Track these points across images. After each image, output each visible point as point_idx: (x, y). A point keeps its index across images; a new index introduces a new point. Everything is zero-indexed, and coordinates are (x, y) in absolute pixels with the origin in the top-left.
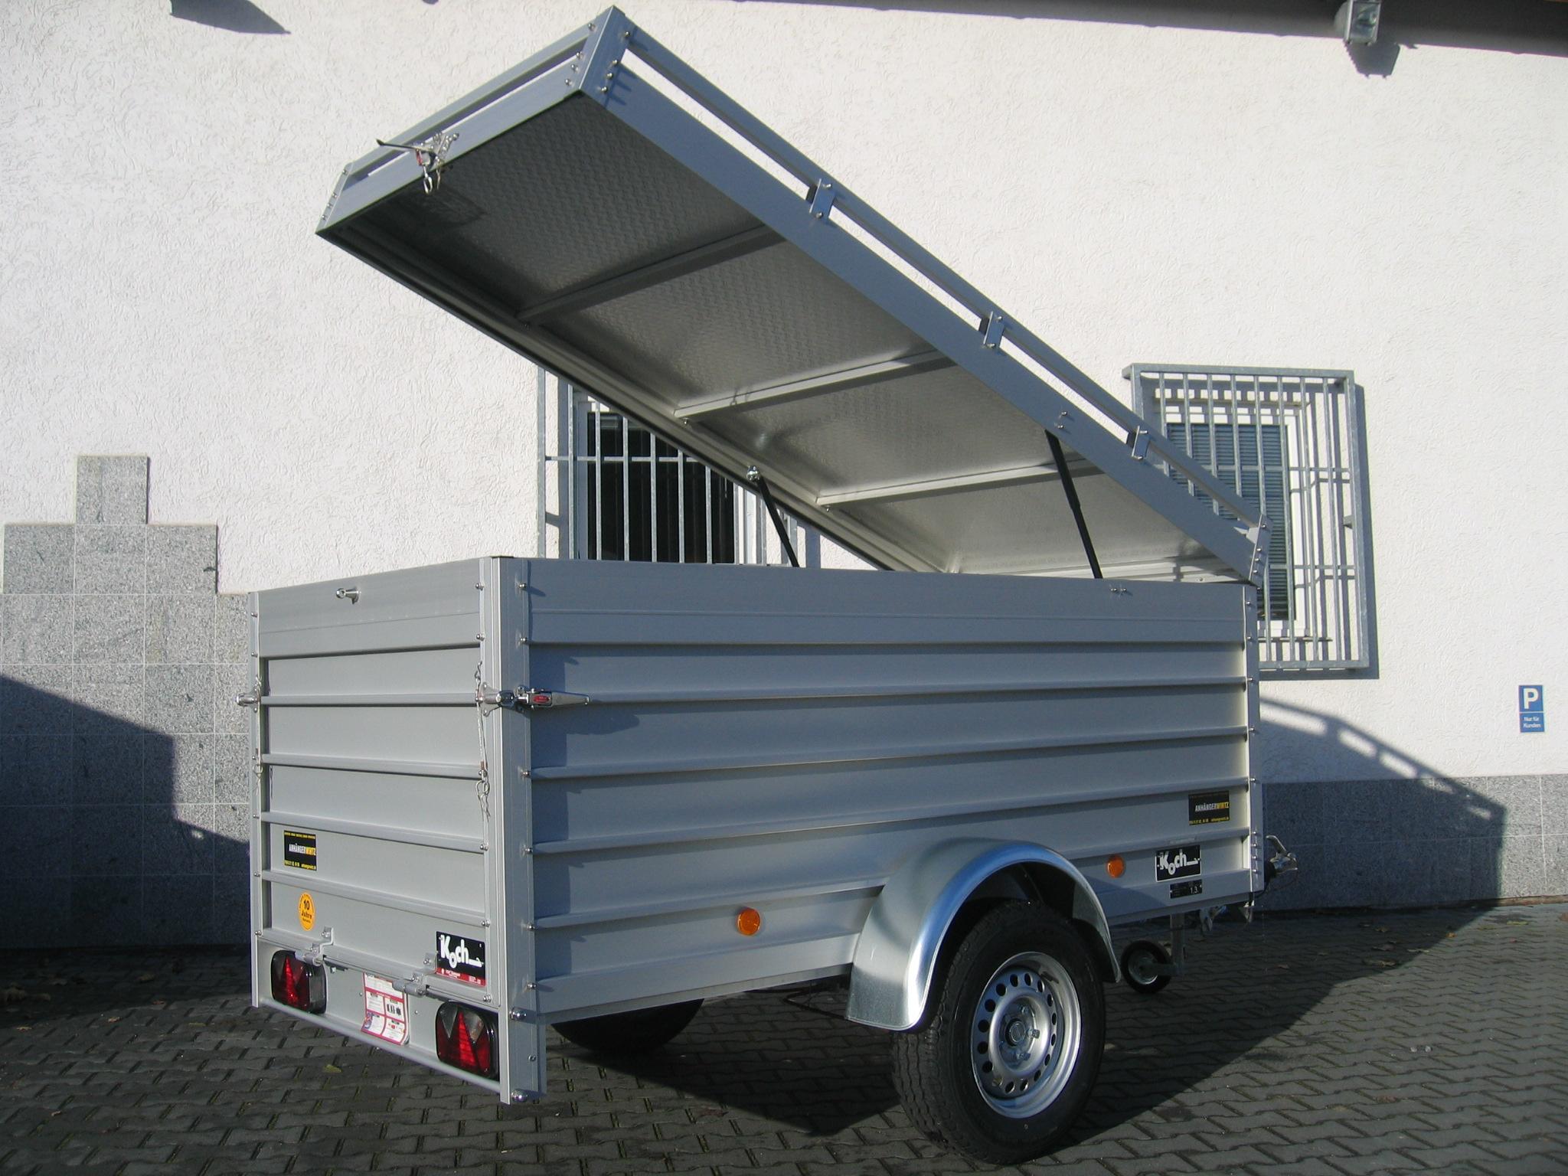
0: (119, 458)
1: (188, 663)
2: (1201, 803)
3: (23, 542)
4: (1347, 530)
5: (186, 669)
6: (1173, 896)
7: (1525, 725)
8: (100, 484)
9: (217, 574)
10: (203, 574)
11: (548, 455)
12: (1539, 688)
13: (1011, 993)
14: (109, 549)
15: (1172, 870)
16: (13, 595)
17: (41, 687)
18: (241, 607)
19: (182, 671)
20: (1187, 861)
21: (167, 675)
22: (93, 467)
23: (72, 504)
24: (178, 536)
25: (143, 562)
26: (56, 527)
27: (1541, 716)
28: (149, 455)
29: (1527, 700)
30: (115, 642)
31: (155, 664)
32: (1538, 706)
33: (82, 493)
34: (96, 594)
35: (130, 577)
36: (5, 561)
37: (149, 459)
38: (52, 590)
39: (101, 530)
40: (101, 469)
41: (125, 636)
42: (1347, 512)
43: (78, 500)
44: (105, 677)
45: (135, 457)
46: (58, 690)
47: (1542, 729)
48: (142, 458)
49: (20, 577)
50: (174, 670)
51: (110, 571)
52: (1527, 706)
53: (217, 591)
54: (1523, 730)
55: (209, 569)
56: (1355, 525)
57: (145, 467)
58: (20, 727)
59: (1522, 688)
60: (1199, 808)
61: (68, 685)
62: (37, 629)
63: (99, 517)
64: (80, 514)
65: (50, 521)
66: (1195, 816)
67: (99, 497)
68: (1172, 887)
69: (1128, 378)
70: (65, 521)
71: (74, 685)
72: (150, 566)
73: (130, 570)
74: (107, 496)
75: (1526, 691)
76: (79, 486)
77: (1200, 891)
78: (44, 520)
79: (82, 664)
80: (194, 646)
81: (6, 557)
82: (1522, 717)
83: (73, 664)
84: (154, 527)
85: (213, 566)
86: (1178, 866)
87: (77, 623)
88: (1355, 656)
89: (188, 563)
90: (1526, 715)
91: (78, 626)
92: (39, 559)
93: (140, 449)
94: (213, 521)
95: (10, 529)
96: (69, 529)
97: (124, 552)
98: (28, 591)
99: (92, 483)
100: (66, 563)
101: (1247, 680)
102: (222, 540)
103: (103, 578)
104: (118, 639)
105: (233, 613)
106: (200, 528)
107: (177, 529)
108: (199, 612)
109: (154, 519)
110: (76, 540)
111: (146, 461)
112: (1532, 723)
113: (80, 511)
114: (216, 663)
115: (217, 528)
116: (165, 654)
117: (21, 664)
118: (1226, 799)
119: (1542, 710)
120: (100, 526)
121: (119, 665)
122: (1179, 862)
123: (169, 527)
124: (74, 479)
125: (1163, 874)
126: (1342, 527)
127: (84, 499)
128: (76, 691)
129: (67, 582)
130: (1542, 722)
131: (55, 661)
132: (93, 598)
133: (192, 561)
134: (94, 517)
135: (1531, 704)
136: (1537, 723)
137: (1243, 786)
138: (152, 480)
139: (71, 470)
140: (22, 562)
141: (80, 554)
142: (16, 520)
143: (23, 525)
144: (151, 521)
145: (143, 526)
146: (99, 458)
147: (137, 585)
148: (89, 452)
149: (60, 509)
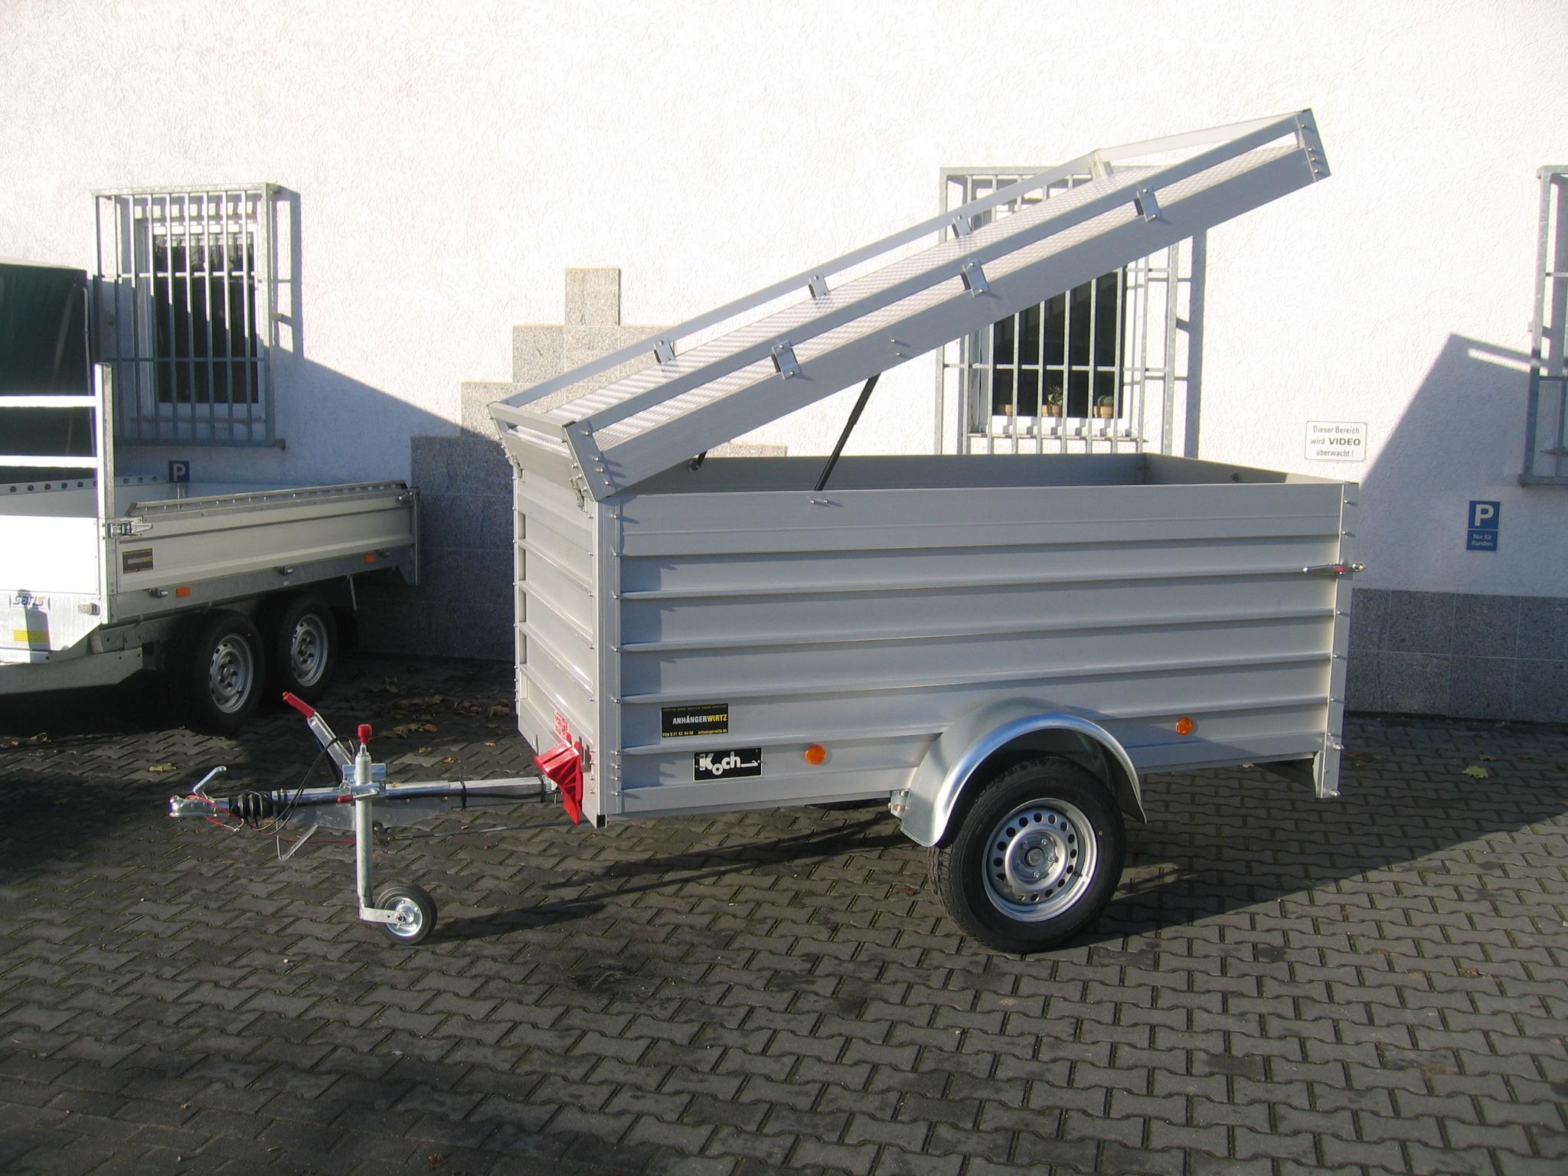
0: (596, 270)
3: (526, 341)
8: (583, 292)
14: (590, 347)
16: (519, 384)
22: (577, 277)
23: (562, 310)
24: (644, 336)
26: (550, 328)
28: (620, 267)
33: (569, 300)
36: (514, 357)
37: (620, 271)
39: (585, 331)
40: (583, 280)
43: (567, 306)
45: (609, 270)
48: (614, 270)
49: (525, 370)
57: (617, 278)
63: (582, 320)
64: (568, 319)
65: (546, 323)
67: (582, 303)
70: (557, 323)
74: (588, 302)
76: (566, 295)
78: (541, 322)
81: (514, 353)
84: (624, 328)
92: (538, 355)
93: (613, 263)
94: (671, 323)
95: (517, 330)
96: (560, 329)
97: (602, 349)
99: (576, 291)
100: (559, 358)
107: (642, 330)
109: (625, 321)
110: (566, 339)
111: (617, 272)
113: (568, 315)
120: (583, 328)
123: (636, 328)
124: (563, 288)
127: (571, 305)
134: (579, 320)
138: (622, 289)
139: (561, 280)
140: (526, 357)
141: (569, 350)
142: (521, 322)
143: (526, 327)
144: (622, 324)
145: (617, 327)
146: (581, 270)
147: (613, 376)
148: (573, 265)
149: (554, 314)
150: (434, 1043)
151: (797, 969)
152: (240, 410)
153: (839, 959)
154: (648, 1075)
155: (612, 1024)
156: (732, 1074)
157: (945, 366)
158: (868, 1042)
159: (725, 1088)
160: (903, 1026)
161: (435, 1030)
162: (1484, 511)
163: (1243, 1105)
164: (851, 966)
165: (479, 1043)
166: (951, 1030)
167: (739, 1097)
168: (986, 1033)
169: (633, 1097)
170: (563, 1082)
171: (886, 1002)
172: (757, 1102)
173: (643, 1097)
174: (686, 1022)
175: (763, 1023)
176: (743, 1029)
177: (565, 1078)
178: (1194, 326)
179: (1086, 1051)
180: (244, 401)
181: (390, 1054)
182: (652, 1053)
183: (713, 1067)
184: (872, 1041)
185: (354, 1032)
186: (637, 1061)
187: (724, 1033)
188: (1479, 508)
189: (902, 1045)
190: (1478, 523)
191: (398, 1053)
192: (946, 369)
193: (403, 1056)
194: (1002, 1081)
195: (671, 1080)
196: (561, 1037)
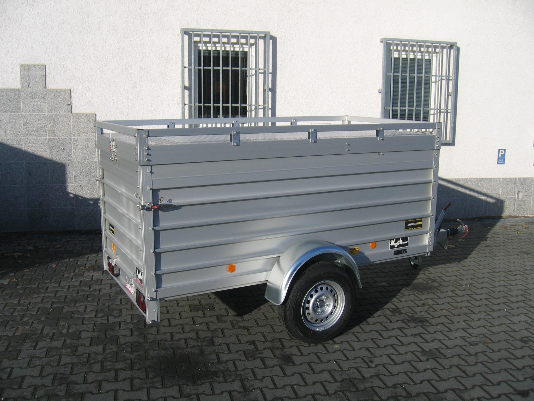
0: (35, 65)
1: (63, 137)
2: (410, 223)
3: (3, 95)
4: (449, 96)
5: (62, 139)
7: (499, 162)
8: (28, 74)
9: (71, 106)
10: (67, 107)
11: (185, 66)
12: (505, 150)
14: (33, 98)
16: (1, 114)
17: (13, 145)
18: (80, 118)
19: (61, 140)
20: (403, 242)
21: (56, 141)
22: (26, 68)
23: (19, 82)
24: (57, 93)
25: (45, 102)
26: (14, 90)
27: (504, 159)
28: (45, 64)
29: (500, 154)
30: (37, 130)
31: (51, 138)
32: (503, 156)
33: (22, 78)
34: (29, 113)
35: (41, 107)
37: (45, 66)
38: (14, 112)
39: (30, 91)
40: (29, 69)
41: (40, 128)
42: (450, 90)
43: (21, 80)
44: (34, 142)
45: (41, 65)
46: (19, 146)
47: (504, 163)
48: (43, 65)
49: (3, 108)
50: (58, 140)
51: (34, 105)
52: (500, 156)
53: (71, 112)
54: (498, 163)
55: (68, 105)
56: (452, 95)
57: (44, 68)
58: (6, 159)
59: (499, 150)
61: (22, 145)
62: (9, 126)
63: (29, 86)
64: (22, 86)
65: (12, 87)
66: (407, 227)
67: (28, 79)
69: (382, 42)
70: (17, 88)
71: (24, 145)
72: (48, 103)
73: (41, 105)
74: (31, 79)
75: (501, 151)
76: (21, 75)
78: (9, 87)
79: (26, 138)
80: (64, 131)
82: (498, 159)
83: (23, 138)
84: (48, 90)
85: (70, 103)
87: (24, 123)
88: (448, 139)
89: (61, 102)
90: (500, 159)
91: (24, 125)
92: (9, 101)
93: (42, 62)
94: (69, 88)
96: (18, 90)
97: (38, 99)
98: (5, 112)
99: (25, 74)
100: (19, 102)
102: (73, 95)
103: (32, 108)
104: (38, 129)
105: (77, 120)
106: (65, 90)
107: (57, 90)
108: (66, 120)
109: (48, 87)
110: (21, 95)
111: (44, 66)
112: (501, 161)
113: (22, 84)
114: (72, 137)
115: (71, 90)
116: (55, 134)
117: (5, 138)
119: (505, 157)
120: (29, 89)
121: (39, 138)
123: (53, 90)
124: (19, 73)
126: (448, 95)
127: (23, 80)
128: (25, 147)
129: (19, 109)
130: (504, 161)
131: (17, 137)
132: (29, 115)
133: (62, 102)
134: (27, 86)
135: (501, 155)
136: (502, 161)
138: (47, 73)
139: (18, 69)
140: (3, 102)
141: (23, 99)
143: (2, 89)
144: (47, 88)
145: (45, 89)
146: (28, 65)
147: (44, 110)
148: (23, 63)
149: (15, 83)
151: (250, 349)
153: (261, 341)
155: (204, 389)
157: (184, 104)
160: (313, 364)
163: (449, 368)
164: (269, 343)
166: (331, 362)
168: (343, 360)
171: (296, 355)
174: (233, 381)
175: (262, 375)
176: (258, 379)
178: (273, 90)
179: (382, 360)
182: (234, 398)
183: (264, 398)
184: (309, 373)
187: (252, 382)
189: (321, 372)
192: (185, 106)
194: (369, 378)
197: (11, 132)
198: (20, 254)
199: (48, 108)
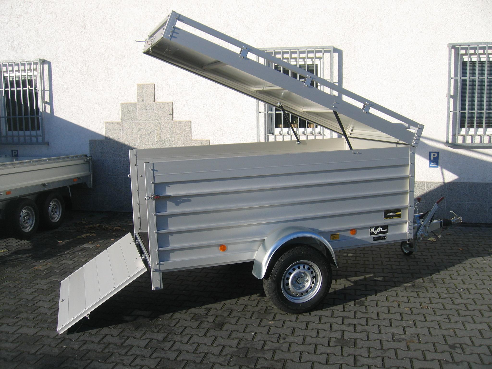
0: (147, 84)
1: (166, 140)
2: (389, 213)
3: (125, 108)
5: (166, 141)
6: (374, 240)
8: (143, 91)
9: (173, 115)
10: (169, 116)
13: (297, 271)
14: (146, 109)
15: (376, 232)
16: (123, 122)
17: (131, 146)
18: (179, 124)
19: (165, 142)
20: (382, 230)
21: (161, 143)
22: (141, 87)
23: (136, 97)
24: (163, 105)
25: (154, 113)
26: (133, 104)
30: (149, 134)
31: (158, 140)
33: (138, 94)
34: (143, 121)
35: (151, 117)
36: (121, 113)
37: (154, 84)
38: (133, 120)
40: (143, 88)
41: (151, 132)
43: (138, 96)
44: (146, 144)
45: (151, 84)
46: (135, 147)
48: (152, 84)
49: (125, 117)
50: (163, 142)
51: (146, 115)
53: (173, 120)
55: (171, 114)
57: (154, 87)
60: (388, 214)
61: (138, 145)
62: (129, 131)
63: (143, 101)
64: (138, 101)
65: (131, 102)
66: (386, 217)
67: (143, 95)
68: (374, 238)
69: (448, 47)
70: (135, 102)
71: (139, 145)
72: (156, 114)
73: (151, 115)
74: (145, 95)
76: (137, 93)
77: (386, 239)
79: (141, 140)
80: (168, 135)
81: (121, 112)
83: (138, 140)
84: (156, 103)
85: (172, 113)
86: (378, 231)
87: (139, 129)
89: (165, 113)
92: (129, 112)
93: (152, 82)
94: (171, 101)
95: (122, 104)
96: (136, 104)
97: (149, 110)
98: (127, 121)
99: (141, 91)
100: (136, 113)
101: (409, 176)
102: (174, 106)
103: (145, 117)
104: (149, 133)
105: (177, 126)
106: (168, 103)
107: (162, 103)
108: (169, 126)
110: (138, 107)
111: (154, 85)
113: (138, 99)
114: (173, 140)
115: (172, 103)
116: (161, 137)
117: (126, 140)
118: (400, 211)
120: (143, 103)
121: (150, 140)
122: (379, 230)
123: (160, 103)
124: (136, 90)
125: (372, 234)
127: (139, 96)
129: (136, 118)
131: (134, 139)
132: (143, 122)
133: (166, 112)
134: (142, 101)
137: (406, 208)
138: (155, 90)
139: (136, 88)
140: (125, 113)
141: (139, 111)
142: (123, 102)
143: (125, 103)
144: (156, 101)
145: (154, 103)
146: (142, 85)
147: (153, 119)
148: (139, 83)
149: (133, 99)
150: (78, 343)
151: (202, 313)
152: (34, 133)
153: (217, 309)
154: (147, 352)
155: (138, 334)
156: (175, 351)
157: (259, 112)
158: (223, 338)
159: (172, 355)
160: (235, 332)
161: (79, 338)
162: (434, 155)
163: (346, 356)
164: (221, 312)
165: (93, 342)
166: (251, 333)
167: (177, 359)
168: (263, 334)
169: (141, 360)
170: (118, 355)
171: (231, 324)
172: (183, 360)
173: (145, 360)
174: (163, 333)
175: (188, 332)
176: (181, 335)
177: (119, 354)
179: (295, 339)
180: (34, 130)
181: (62, 347)
182: (150, 344)
183: (170, 349)
184: (224, 338)
185: (52, 340)
186: (145, 347)
187: (175, 336)
188: (432, 154)
189: (234, 339)
190: (432, 159)
191: (65, 347)
192: (260, 113)
193: (66, 348)
194: (266, 350)
195: (155, 353)
196: (121, 339)
197: (130, 136)
198: (119, 228)
199: (156, 117)
